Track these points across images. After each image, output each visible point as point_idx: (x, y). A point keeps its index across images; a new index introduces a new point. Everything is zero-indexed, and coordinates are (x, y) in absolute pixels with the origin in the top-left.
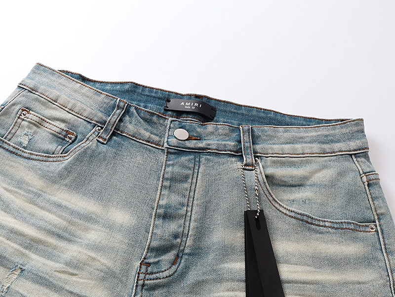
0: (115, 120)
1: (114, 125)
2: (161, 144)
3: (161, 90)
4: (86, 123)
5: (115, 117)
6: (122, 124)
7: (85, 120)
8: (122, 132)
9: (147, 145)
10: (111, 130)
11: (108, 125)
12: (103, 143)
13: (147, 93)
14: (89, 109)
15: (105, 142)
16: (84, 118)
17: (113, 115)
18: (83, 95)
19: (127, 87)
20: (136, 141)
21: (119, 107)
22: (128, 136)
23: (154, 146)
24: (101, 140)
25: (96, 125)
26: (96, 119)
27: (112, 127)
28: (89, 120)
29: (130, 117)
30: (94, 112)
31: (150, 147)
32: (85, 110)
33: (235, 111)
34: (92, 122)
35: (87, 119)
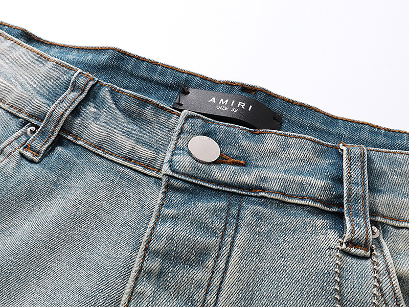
0: (62, 111)
1: (59, 121)
2: (157, 166)
3: (172, 69)
4: (8, 117)
6: (78, 121)
7: (8, 112)
8: (76, 139)
9: (126, 166)
10: (53, 132)
11: (48, 121)
12: (32, 161)
13: (143, 72)
14: (18, 90)
15: (36, 159)
16: (7, 108)
17: (61, 102)
21: (75, 87)
22: (87, 146)
23: (140, 169)
24: (28, 154)
25: (29, 122)
26: (28, 109)
27: (55, 127)
28: (14, 112)
29: (97, 107)
30: (26, 95)
31: (131, 173)
32: (10, 91)
33: (323, 127)
34: (21, 115)
35: (11, 110)
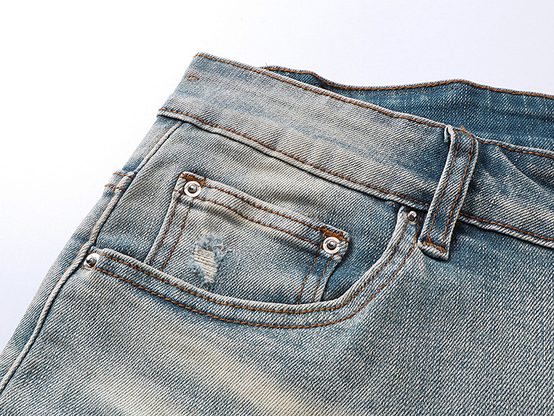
0: (457, 186)
1: (458, 201)
3: (541, 96)
4: (369, 202)
5: (457, 177)
6: (479, 197)
7: (364, 194)
8: (481, 222)
10: (451, 217)
11: (439, 202)
12: (439, 259)
13: (507, 107)
14: (369, 164)
15: (446, 255)
16: (363, 188)
17: (449, 174)
18: (342, 124)
19: (450, 95)
20: (534, 245)
24: (432, 249)
25: (400, 205)
26: (395, 187)
27: (453, 209)
28: (376, 193)
29: (494, 175)
30: (385, 169)
32: (358, 165)
34: (387, 197)
35: (369, 191)
